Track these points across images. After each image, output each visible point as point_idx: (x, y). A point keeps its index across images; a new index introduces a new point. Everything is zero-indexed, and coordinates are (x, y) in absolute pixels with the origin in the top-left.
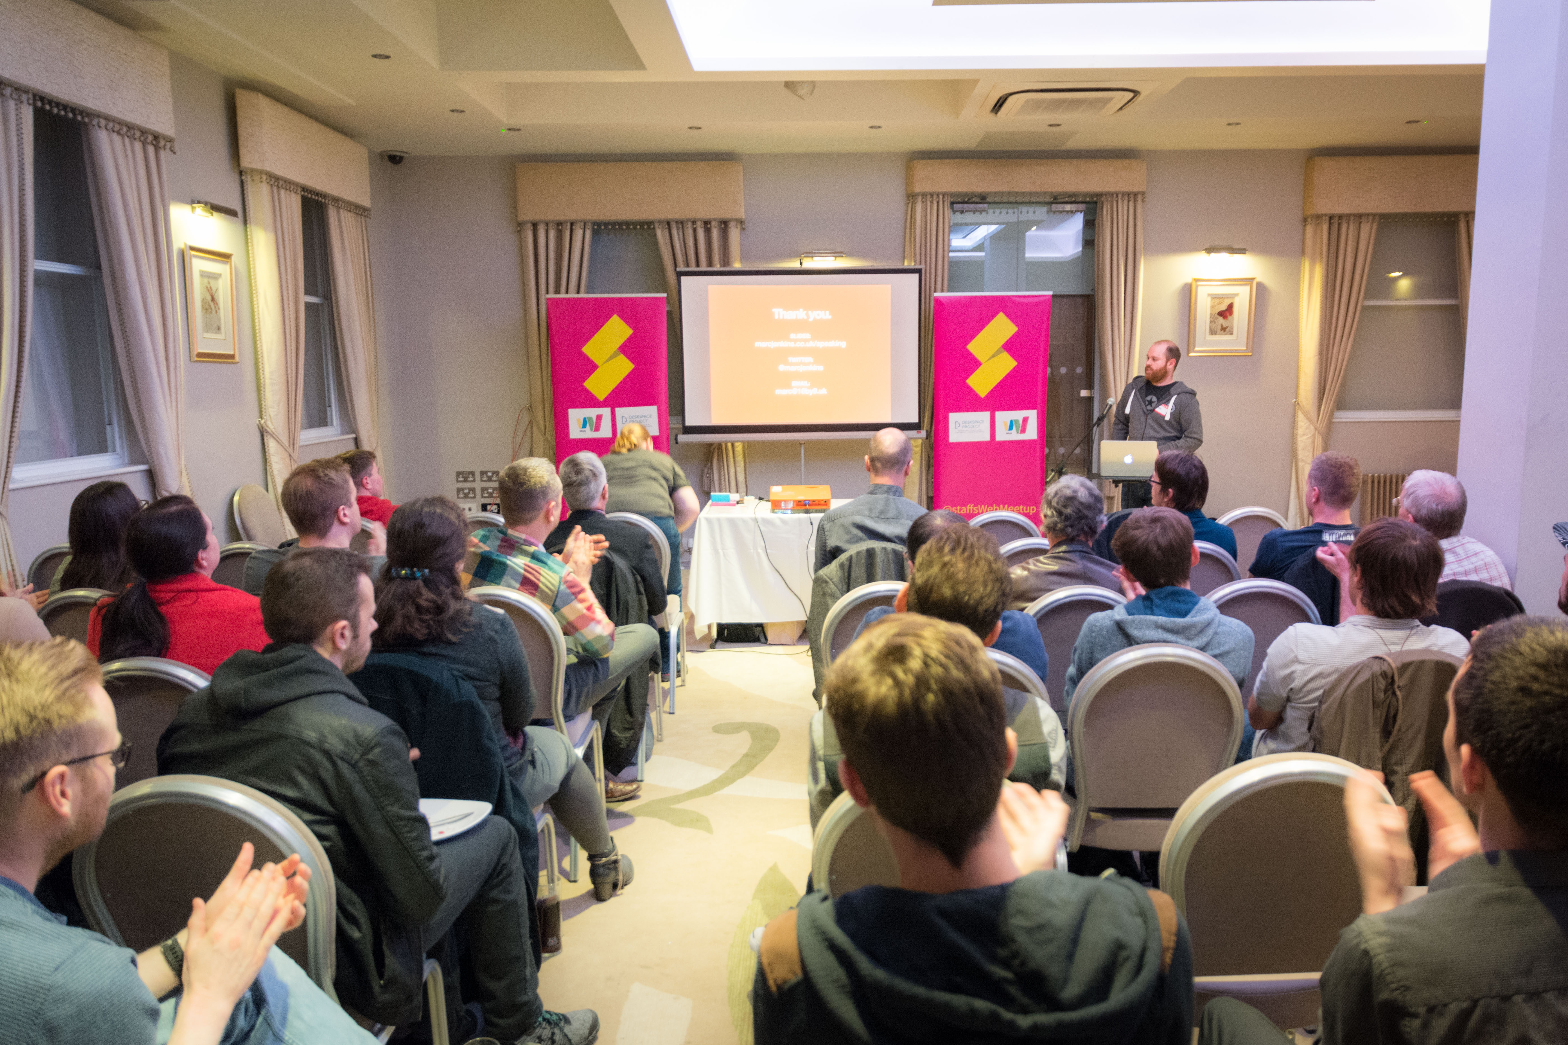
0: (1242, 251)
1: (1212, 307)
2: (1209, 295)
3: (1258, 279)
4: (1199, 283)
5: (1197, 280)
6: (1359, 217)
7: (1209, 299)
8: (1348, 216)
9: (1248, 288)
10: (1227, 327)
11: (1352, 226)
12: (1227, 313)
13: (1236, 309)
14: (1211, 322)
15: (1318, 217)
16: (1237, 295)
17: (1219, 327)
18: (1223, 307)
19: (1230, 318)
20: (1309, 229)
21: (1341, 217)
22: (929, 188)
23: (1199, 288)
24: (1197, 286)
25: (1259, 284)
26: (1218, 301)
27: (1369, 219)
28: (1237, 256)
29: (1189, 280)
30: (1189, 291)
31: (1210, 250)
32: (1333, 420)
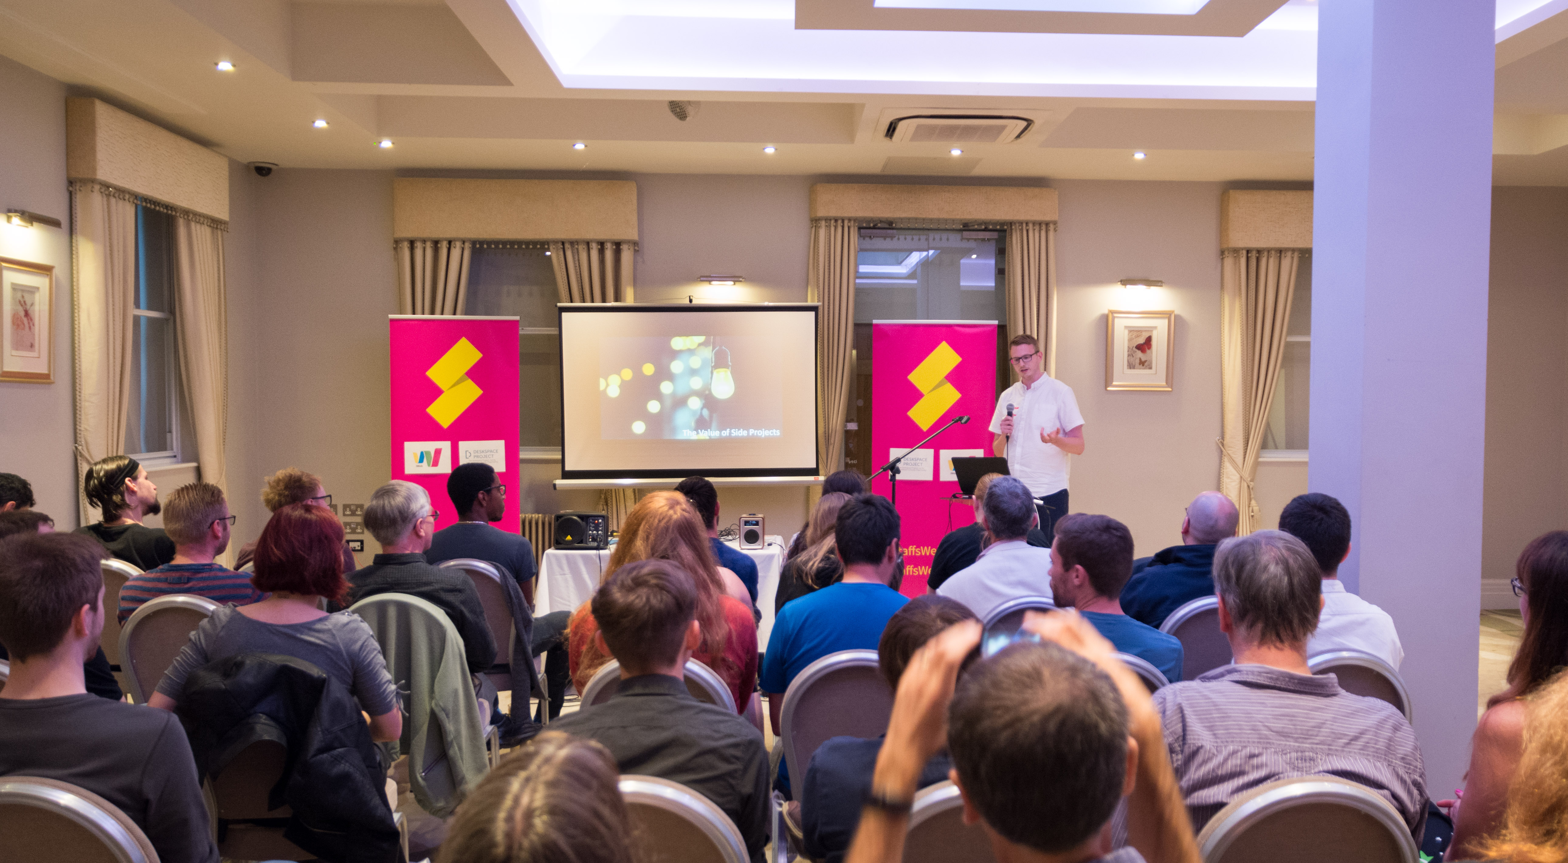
0: (1161, 283)
1: (1130, 340)
2: (1126, 327)
3: (1176, 312)
4: (1116, 315)
5: (1112, 312)
6: (1280, 251)
7: (1126, 332)
8: (1269, 251)
9: (1166, 321)
10: (1146, 361)
11: (1271, 260)
12: (1145, 346)
13: (1154, 342)
14: (1129, 355)
15: (1236, 251)
16: (1155, 328)
17: (1138, 361)
18: (1141, 340)
19: (1148, 351)
20: (1229, 262)
21: (1259, 251)
22: (833, 213)
23: (1116, 320)
24: (1114, 318)
25: (1177, 317)
26: (1135, 334)
27: (1289, 254)
28: (1154, 289)
29: (1106, 312)
30: (1105, 323)
31: (1125, 282)
32: (1260, 460)
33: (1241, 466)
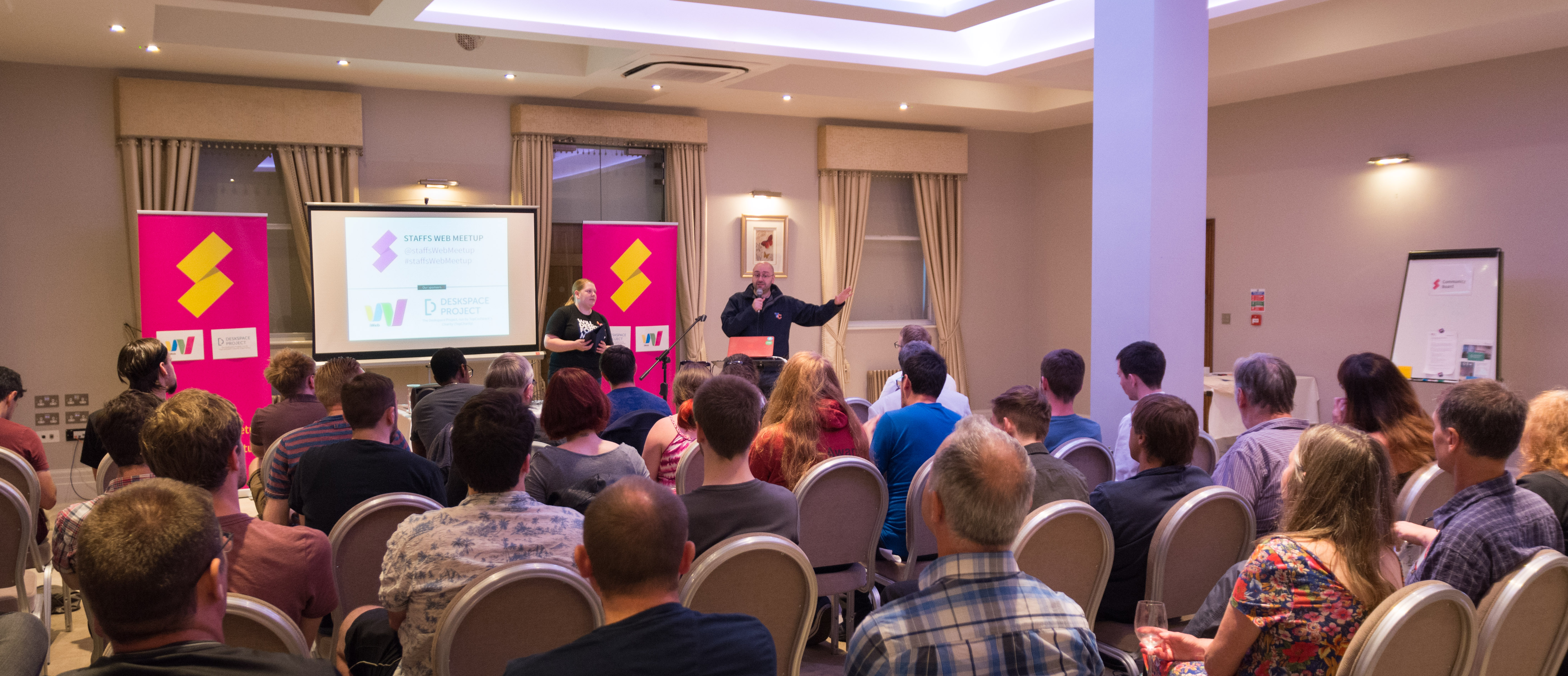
0: (777, 194)
1: (758, 238)
2: (755, 228)
3: (790, 217)
4: (747, 219)
5: (746, 217)
6: (859, 172)
7: (755, 232)
8: (852, 172)
9: (783, 223)
10: (768, 255)
11: (854, 179)
12: (768, 243)
13: (774, 240)
14: (757, 250)
15: (830, 172)
16: (775, 229)
17: (763, 255)
18: (765, 239)
19: (770, 247)
20: (824, 179)
21: (846, 172)
22: (534, 129)
23: (748, 223)
24: (746, 221)
25: (790, 221)
26: (761, 234)
27: (865, 174)
28: (774, 199)
29: (740, 216)
30: (740, 224)
31: (755, 193)
32: (849, 329)
33: (836, 333)
